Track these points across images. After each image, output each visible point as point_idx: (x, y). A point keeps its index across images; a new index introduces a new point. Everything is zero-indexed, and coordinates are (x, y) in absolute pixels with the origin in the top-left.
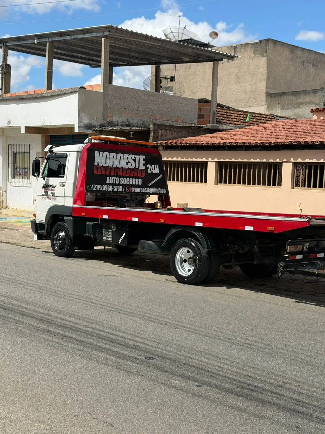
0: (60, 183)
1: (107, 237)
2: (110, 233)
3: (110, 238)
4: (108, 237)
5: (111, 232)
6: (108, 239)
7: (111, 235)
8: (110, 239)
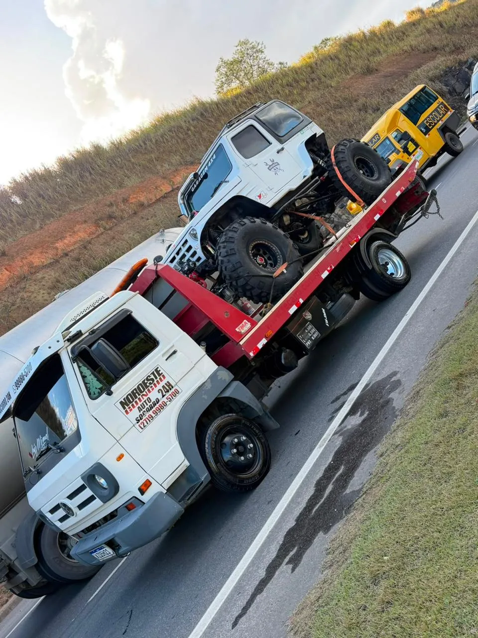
0: (163, 355)
1: (310, 339)
2: (310, 327)
3: (314, 333)
4: (311, 337)
5: (308, 325)
6: (313, 339)
7: (312, 328)
8: (315, 336)
